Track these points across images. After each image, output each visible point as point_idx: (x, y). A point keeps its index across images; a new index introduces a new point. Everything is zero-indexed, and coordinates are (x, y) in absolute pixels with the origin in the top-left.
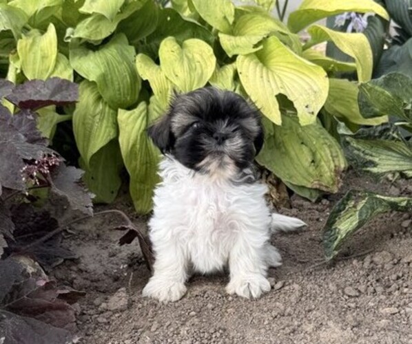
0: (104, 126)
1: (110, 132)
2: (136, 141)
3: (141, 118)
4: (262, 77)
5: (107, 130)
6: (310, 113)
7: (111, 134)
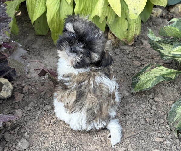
0: (40, 5)
1: (43, 9)
2: (54, 16)
3: (57, 4)
5: (42, 8)
6: (135, 14)
7: (44, 10)
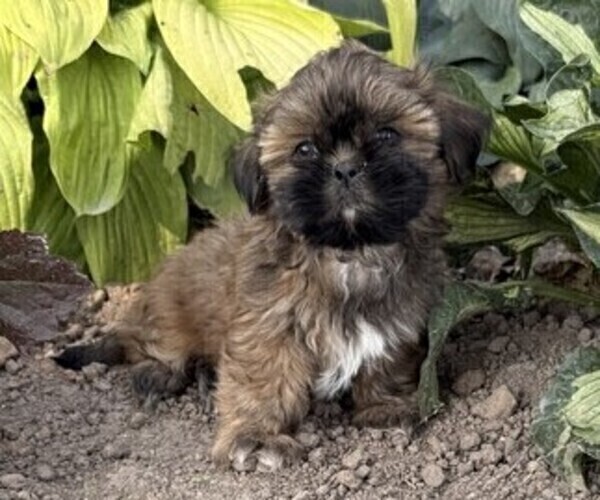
4: (207, 32)
